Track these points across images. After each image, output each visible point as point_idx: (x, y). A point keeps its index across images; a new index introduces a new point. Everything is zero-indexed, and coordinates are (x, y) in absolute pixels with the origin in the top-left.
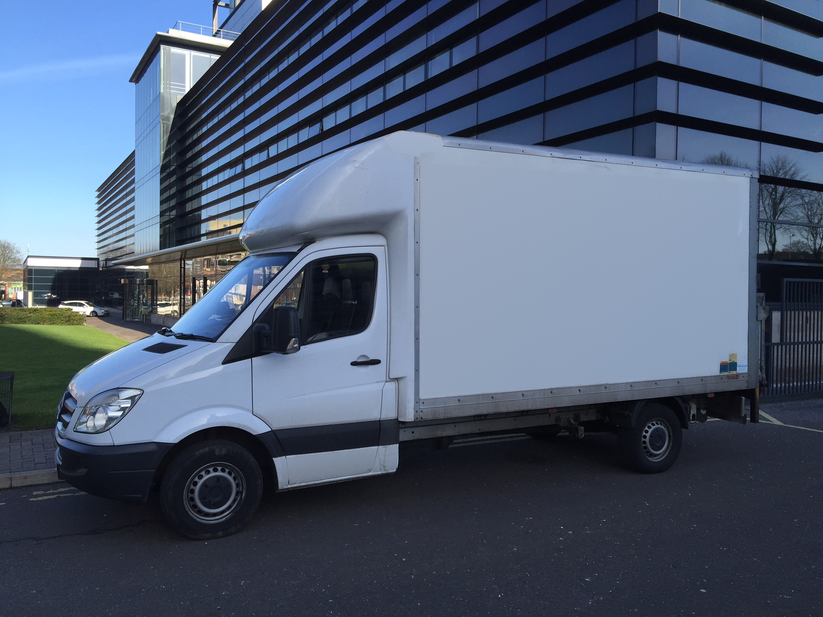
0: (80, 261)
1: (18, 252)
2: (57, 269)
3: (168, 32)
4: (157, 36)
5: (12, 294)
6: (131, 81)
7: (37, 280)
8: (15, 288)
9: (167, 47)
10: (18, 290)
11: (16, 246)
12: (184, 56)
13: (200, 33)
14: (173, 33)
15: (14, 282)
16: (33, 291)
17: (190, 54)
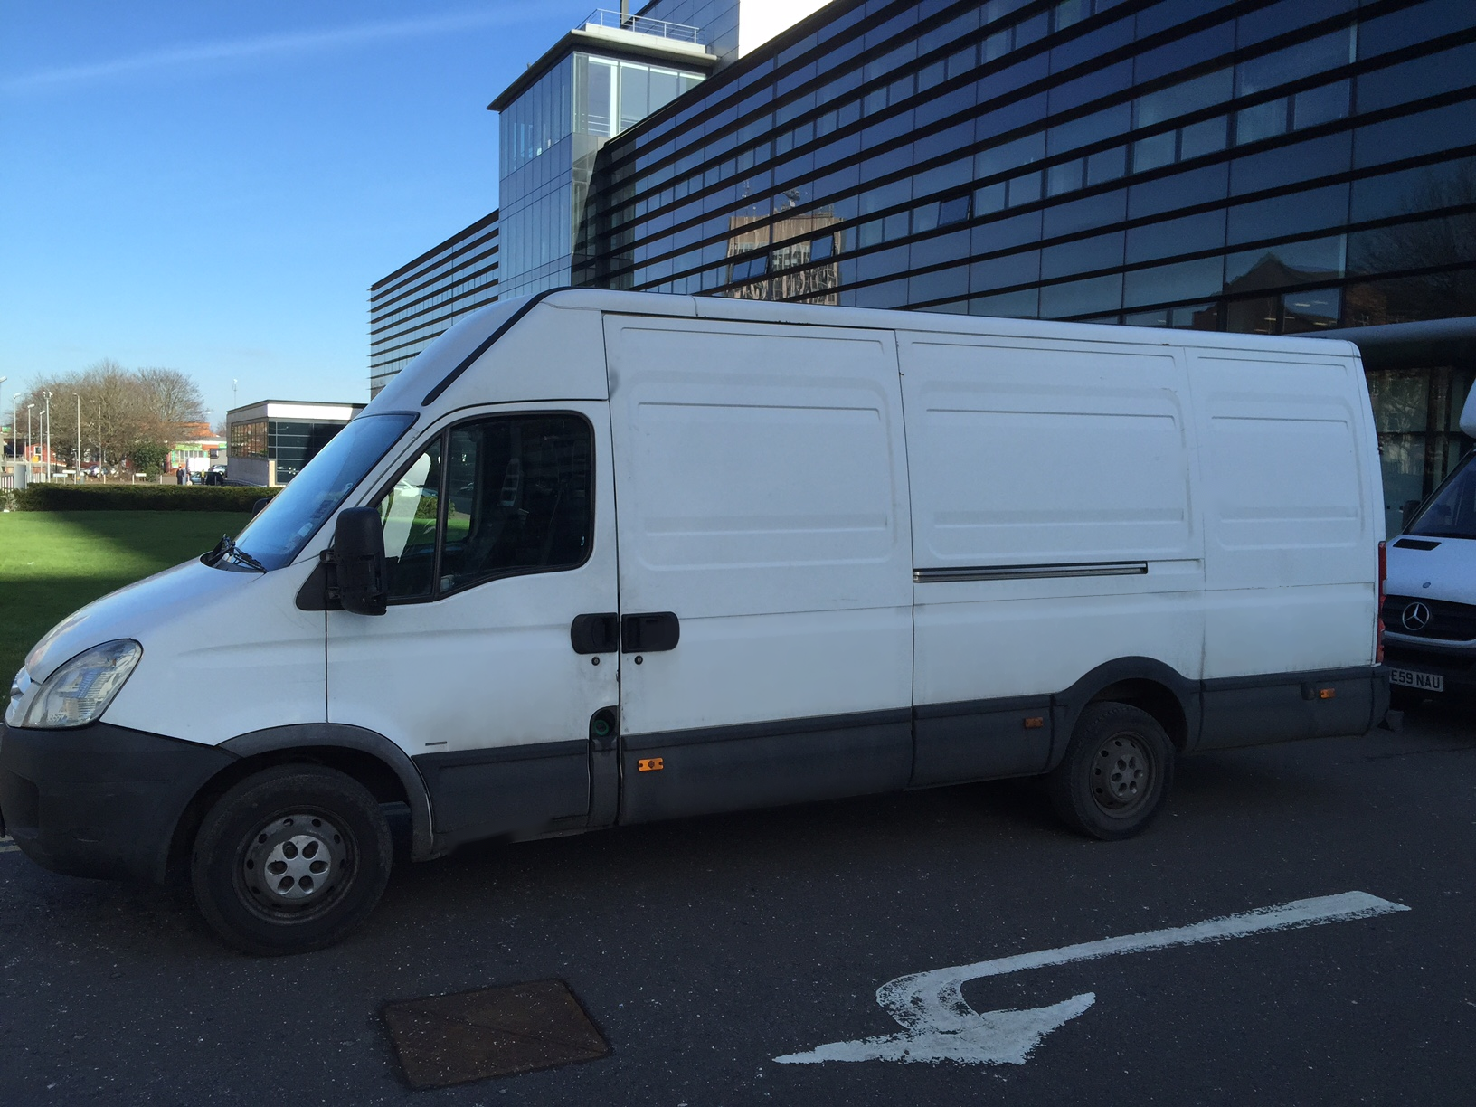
0: (351, 409)
1: (194, 390)
2: (314, 423)
3: (583, 28)
4: (571, 36)
5: (177, 461)
6: (491, 107)
7: (282, 441)
8: (182, 451)
9: (583, 55)
10: (191, 455)
11: (190, 380)
12: (608, 69)
13: (662, 35)
14: (593, 30)
15: (189, 442)
16: (276, 459)
17: (618, 66)
